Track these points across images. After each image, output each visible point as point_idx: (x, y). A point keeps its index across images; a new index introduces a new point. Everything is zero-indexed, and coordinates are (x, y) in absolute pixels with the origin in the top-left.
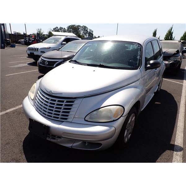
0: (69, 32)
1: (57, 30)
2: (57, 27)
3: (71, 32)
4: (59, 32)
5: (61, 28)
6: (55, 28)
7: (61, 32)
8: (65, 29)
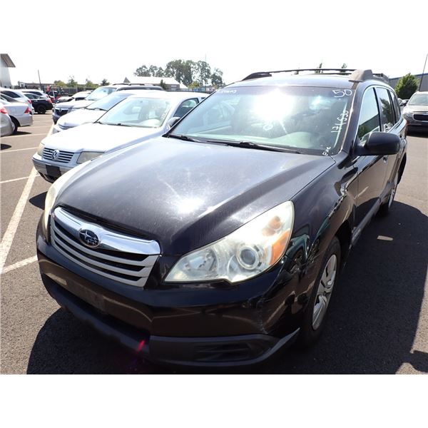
1: (145, 73)
2: (145, 67)
4: (149, 75)
5: (153, 68)
6: (140, 68)
8: (161, 69)
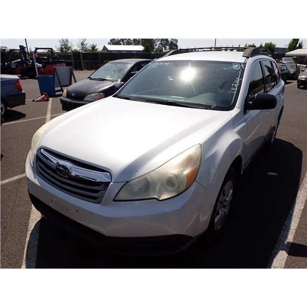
0: (136, 45)
3: (139, 45)
7: (123, 44)
